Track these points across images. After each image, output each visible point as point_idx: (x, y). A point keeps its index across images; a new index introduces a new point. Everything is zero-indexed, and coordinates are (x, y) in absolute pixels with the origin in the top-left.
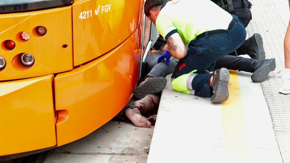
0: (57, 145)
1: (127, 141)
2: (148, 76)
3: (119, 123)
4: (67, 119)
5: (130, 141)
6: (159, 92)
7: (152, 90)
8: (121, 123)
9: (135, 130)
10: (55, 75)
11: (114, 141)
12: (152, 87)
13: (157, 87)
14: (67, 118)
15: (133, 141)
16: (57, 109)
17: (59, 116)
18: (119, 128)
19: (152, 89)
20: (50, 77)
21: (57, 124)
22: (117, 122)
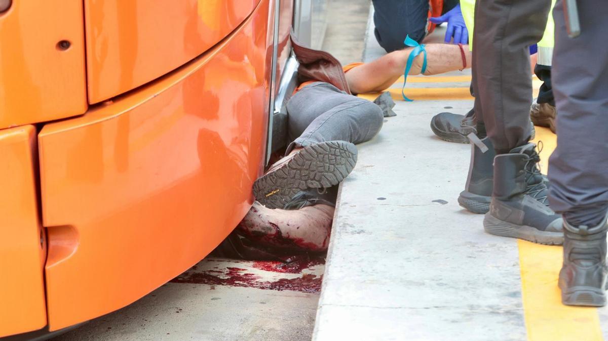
0: (47, 327)
1: (241, 332)
2: (294, 146)
3: (213, 288)
4: (74, 252)
5: (249, 331)
6: (333, 186)
7: (314, 179)
8: (219, 288)
9: (263, 303)
10: (39, 127)
11: (203, 332)
12: (313, 171)
13: (327, 169)
14: (75, 249)
15: (258, 332)
16: (47, 223)
17: (52, 243)
18: (213, 301)
19: (312, 177)
20: (24, 132)
21: (47, 268)
22: (207, 287)
